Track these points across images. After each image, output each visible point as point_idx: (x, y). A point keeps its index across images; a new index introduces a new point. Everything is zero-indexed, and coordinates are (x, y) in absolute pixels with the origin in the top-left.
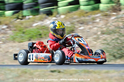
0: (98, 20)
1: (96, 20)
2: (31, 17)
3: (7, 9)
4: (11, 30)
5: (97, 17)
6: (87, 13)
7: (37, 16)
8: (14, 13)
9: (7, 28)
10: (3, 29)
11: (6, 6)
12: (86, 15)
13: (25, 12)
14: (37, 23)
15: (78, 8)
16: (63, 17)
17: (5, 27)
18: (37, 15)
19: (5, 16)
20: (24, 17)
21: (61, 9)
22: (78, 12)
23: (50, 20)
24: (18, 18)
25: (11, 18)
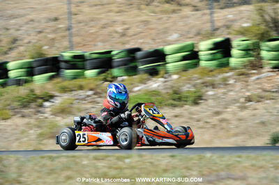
0: (231, 82)
1: (228, 81)
2: (125, 78)
3: (88, 67)
4: (100, 97)
5: (229, 77)
6: (211, 71)
7: (134, 77)
8: (99, 73)
9: (94, 94)
10: (88, 96)
11: (87, 63)
12: (211, 73)
13: (116, 72)
14: (138, 86)
15: (196, 65)
16: (175, 77)
17: (90, 93)
18: (135, 75)
19: (85, 78)
20: (114, 78)
21: (170, 66)
22: (198, 70)
23: (155, 82)
24: (106, 80)
25: (96, 80)
